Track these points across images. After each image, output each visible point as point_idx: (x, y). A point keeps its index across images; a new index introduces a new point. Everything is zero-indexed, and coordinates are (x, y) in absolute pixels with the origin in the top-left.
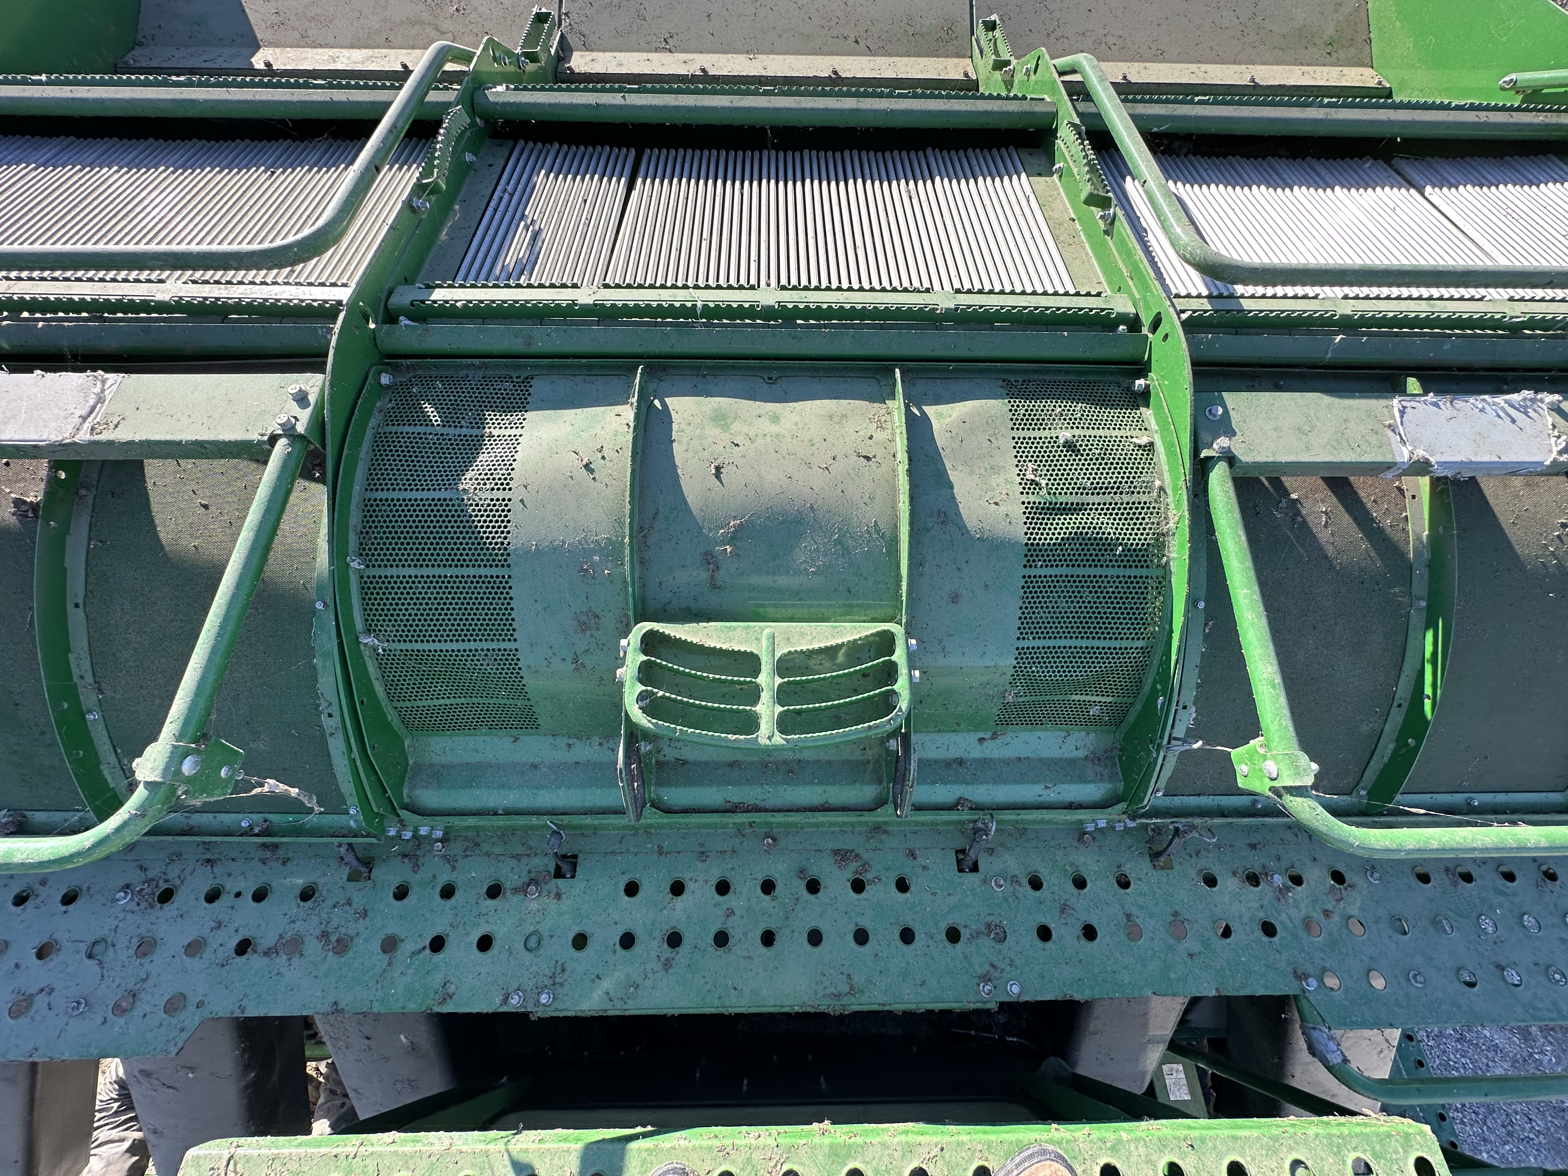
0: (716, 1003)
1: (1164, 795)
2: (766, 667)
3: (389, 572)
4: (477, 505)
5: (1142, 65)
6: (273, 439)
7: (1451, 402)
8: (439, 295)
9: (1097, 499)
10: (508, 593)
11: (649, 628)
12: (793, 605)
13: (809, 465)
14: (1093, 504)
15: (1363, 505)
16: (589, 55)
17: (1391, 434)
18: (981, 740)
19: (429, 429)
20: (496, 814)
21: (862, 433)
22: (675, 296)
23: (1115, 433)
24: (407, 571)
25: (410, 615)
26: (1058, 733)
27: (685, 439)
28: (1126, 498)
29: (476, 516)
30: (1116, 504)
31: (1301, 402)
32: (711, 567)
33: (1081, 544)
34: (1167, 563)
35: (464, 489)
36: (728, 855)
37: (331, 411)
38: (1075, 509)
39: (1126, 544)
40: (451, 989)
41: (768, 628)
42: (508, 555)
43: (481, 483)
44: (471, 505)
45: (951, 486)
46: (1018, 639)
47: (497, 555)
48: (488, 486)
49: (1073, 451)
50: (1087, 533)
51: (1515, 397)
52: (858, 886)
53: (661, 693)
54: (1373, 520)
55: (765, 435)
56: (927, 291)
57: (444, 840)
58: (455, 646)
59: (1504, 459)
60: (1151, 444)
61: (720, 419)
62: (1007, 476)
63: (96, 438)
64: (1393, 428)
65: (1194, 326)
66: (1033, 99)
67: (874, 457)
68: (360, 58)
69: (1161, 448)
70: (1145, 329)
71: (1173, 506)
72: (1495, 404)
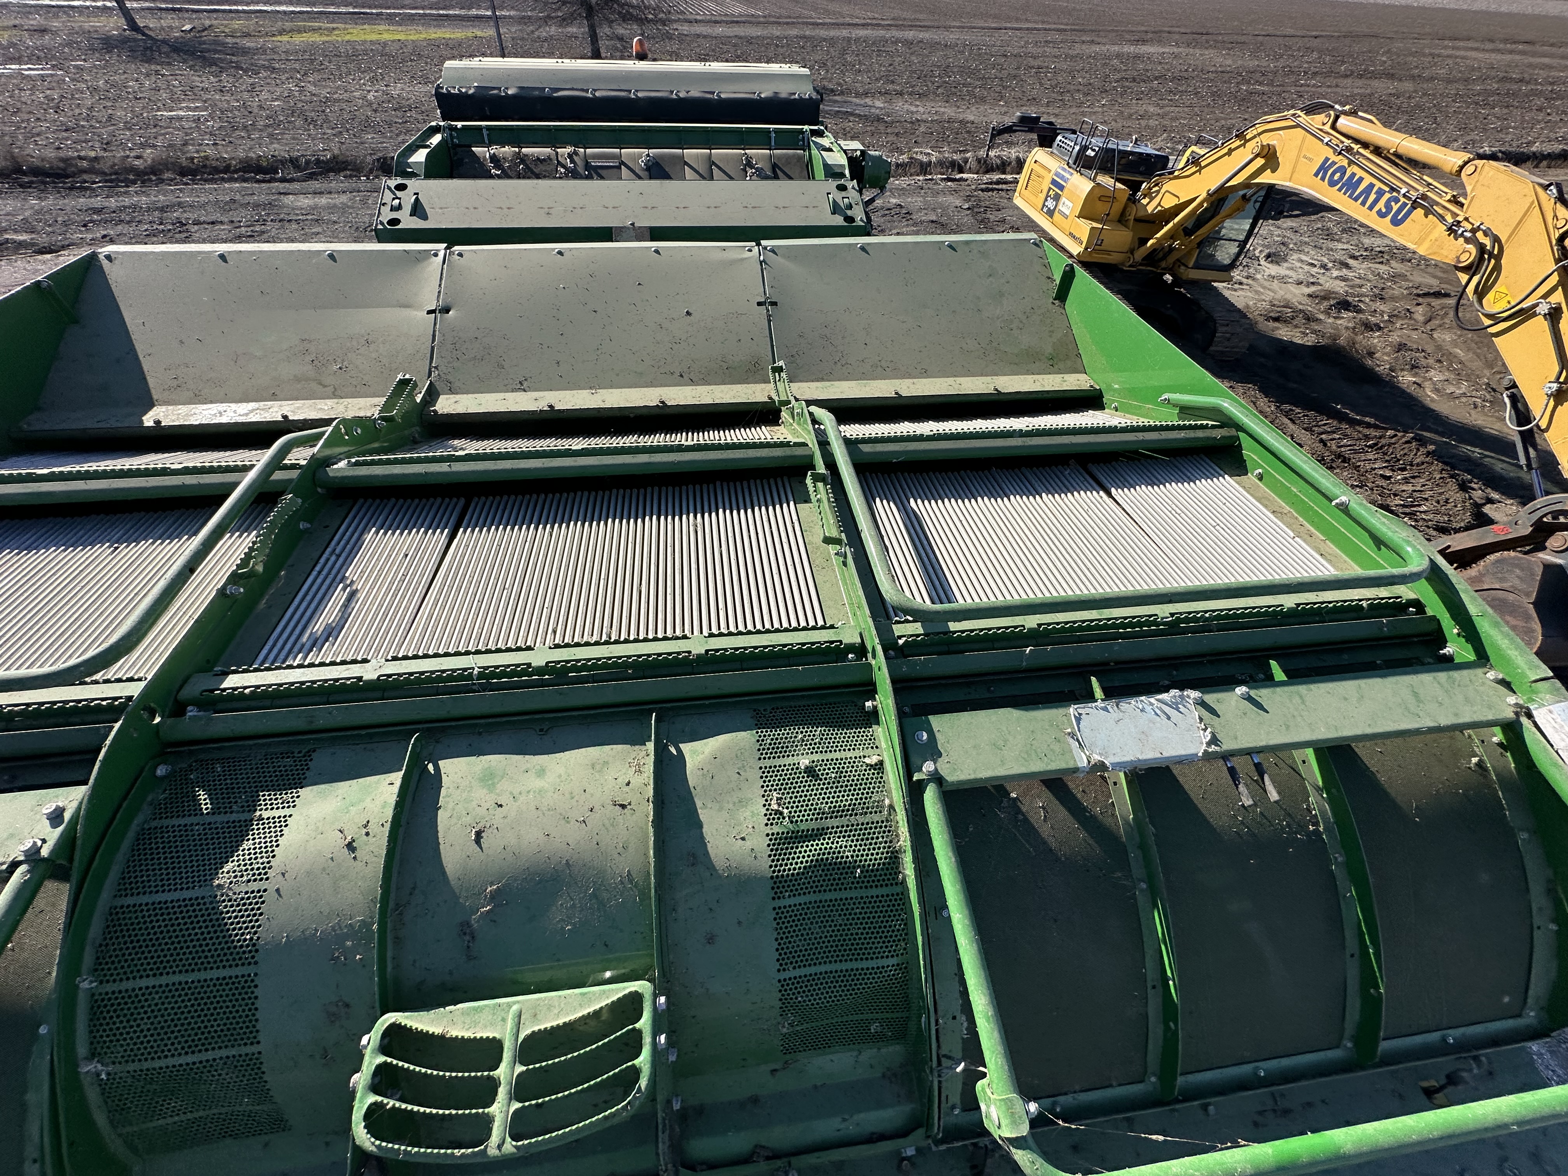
1: (963, 1110)
2: (507, 1055)
3: (124, 985)
4: (230, 900)
5: (911, 381)
6: (15, 865)
7: (1118, 706)
8: (232, 681)
9: (835, 822)
10: (253, 993)
11: (392, 1020)
13: (567, 819)
14: (833, 828)
15: (1074, 796)
16: (453, 398)
17: (1071, 741)
18: (774, 1072)
19: (197, 819)
21: (620, 780)
22: (455, 664)
23: (849, 754)
24: (144, 983)
26: (850, 1054)
27: (451, 805)
28: (861, 819)
29: (228, 912)
30: (853, 825)
31: (994, 718)
32: (467, 938)
33: (823, 870)
35: (219, 885)
37: (85, 826)
38: (816, 835)
39: (864, 865)
41: (516, 1003)
42: (257, 951)
43: (237, 875)
44: (224, 901)
45: (700, 825)
46: (779, 970)
47: (244, 952)
48: (245, 878)
49: (813, 776)
50: (827, 859)
51: (1164, 696)
53: (391, 1104)
54: (1085, 809)
55: (529, 792)
59: (1166, 754)
60: (881, 763)
61: (488, 779)
62: (754, 808)
64: (1072, 735)
65: (913, 647)
66: (796, 444)
67: (630, 804)
68: (246, 411)
69: (889, 766)
70: (870, 655)
71: (901, 823)
72: (1151, 704)
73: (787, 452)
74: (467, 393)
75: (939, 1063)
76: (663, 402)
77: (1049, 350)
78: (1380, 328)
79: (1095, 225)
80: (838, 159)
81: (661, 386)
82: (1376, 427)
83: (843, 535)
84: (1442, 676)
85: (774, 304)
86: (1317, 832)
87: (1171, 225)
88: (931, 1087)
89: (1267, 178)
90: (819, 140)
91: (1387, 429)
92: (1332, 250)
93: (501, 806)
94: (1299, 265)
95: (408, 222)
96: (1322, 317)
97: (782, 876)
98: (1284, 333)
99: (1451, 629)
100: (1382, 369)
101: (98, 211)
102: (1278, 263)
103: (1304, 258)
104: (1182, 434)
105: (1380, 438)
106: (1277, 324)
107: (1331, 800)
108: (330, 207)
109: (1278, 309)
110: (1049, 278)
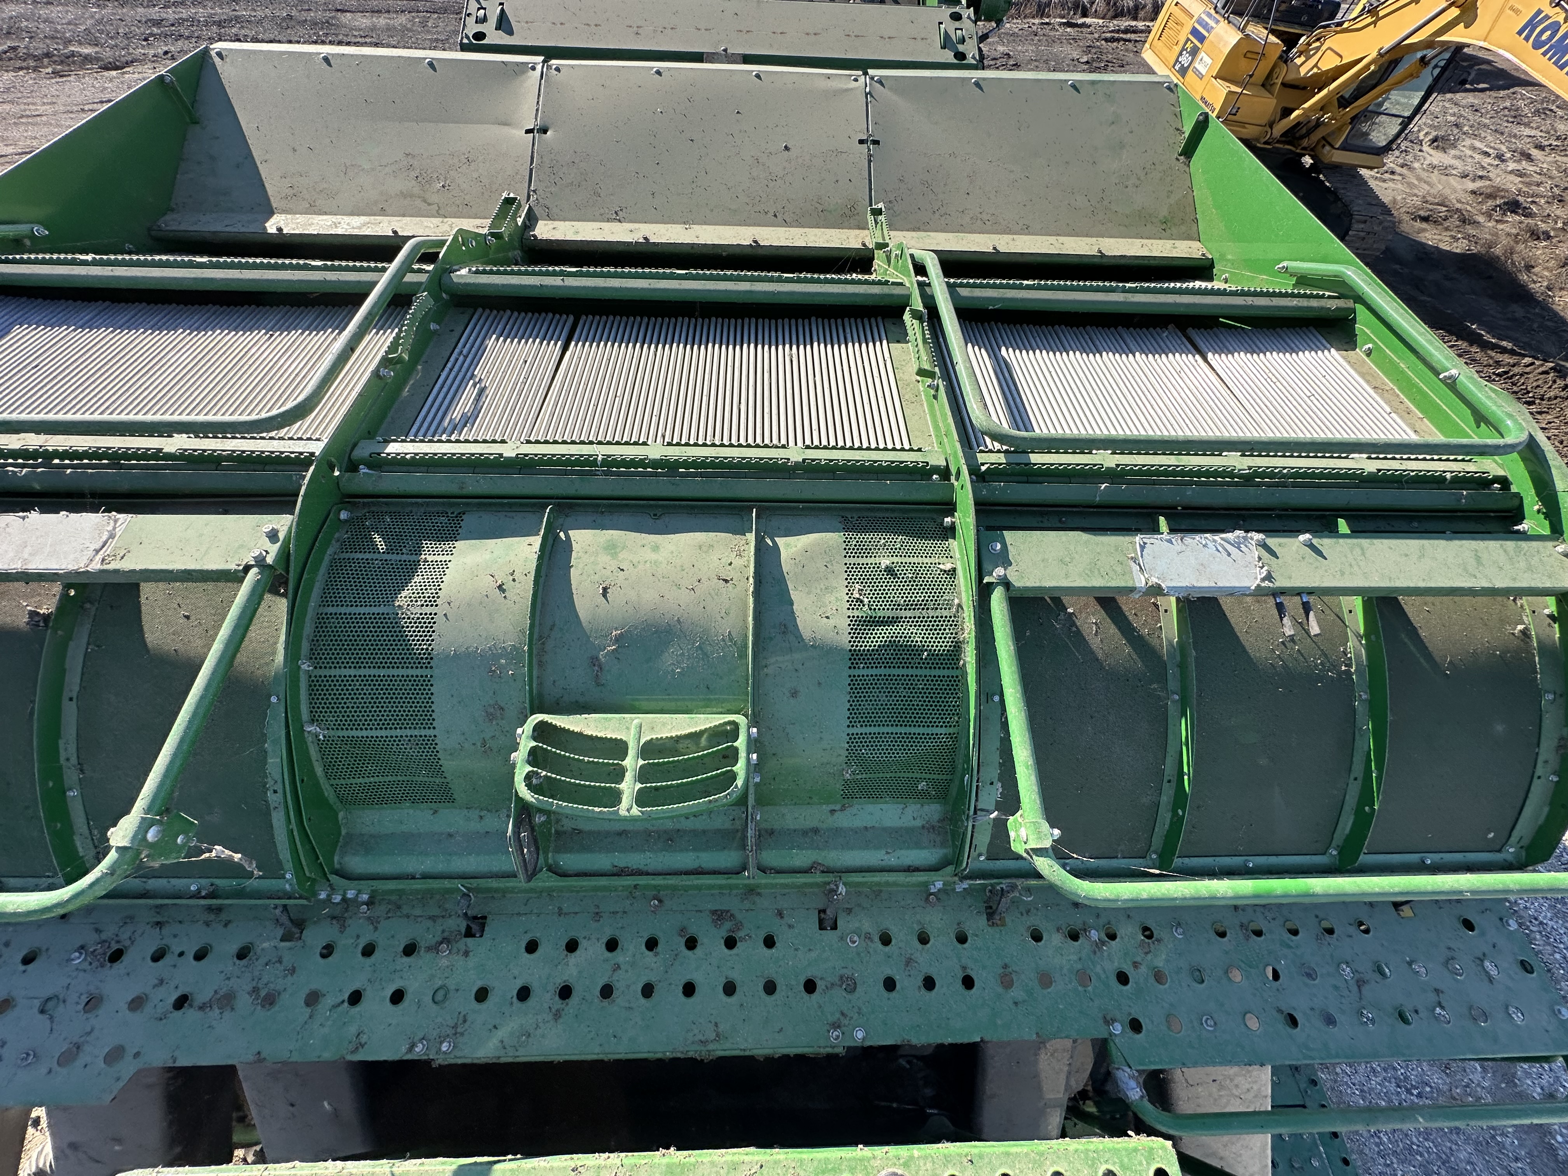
0: (597, 1050)
1: (988, 859)
2: (632, 752)
3: (333, 672)
4: (409, 618)
5: (1011, 237)
6: (247, 568)
7: (1182, 540)
8: (393, 448)
9: (909, 614)
10: (429, 690)
11: (540, 719)
12: (663, 700)
13: (678, 586)
14: (906, 618)
15: (1126, 618)
16: (551, 224)
17: (1133, 564)
18: (833, 812)
19: (376, 556)
20: (413, 878)
21: (723, 560)
22: (581, 451)
23: (925, 560)
24: (347, 672)
25: (348, 707)
26: (899, 805)
27: (581, 566)
28: (931, 613)
29: (408, 627)
30: (924, 617)
31: (1064, 539)
32: (596, 668)
33: (894, 650)
34: (964, 665)
35: (399, 606)
36: (619, 915)
37: (296, 545)
38: (891, 622)
39: (930, 650)
40: (364, 1038)
41: (637, 718)
42: (432, 658)
43: (413, 601)
44: (404, 618)
45: (791, 603)
46: (848, 726)
47: (422, 658)
48: (419, 603)
49: (892, 575)
50: (899, 641)
51: (1229, 536)
52: (730, 943)
53: (544, 773)
54: (1134, 629)
55: (646, 562)
56: (783, 447)
57: (369, 903)
58: (383, 733)
59: (1220, 584)
61: (611, 548)
62: (838, 595)
63: (105, 567)
64: (1134, 559)
65: (994, 473)
66: (894, 284)
67: (732, 580)
68: (358, 224)
69: (960, 572)
70: (953, 478)
71: (967, 620)
72: (1215, 541)
73: (885, 290)
74: (564, 220)
75: (975, 813)
76: (756, 242)
77: (1164, 212)
78: (1548, 237)
79: (1234, 89)
81: (754, 225)
82: (1512, 352)
83: (937, 369)
84: (1510, 545)
85: (875, 142)
86: (1348, 673)
87: (1325, 92)
88: (964, 834)
89: (1456, 36)
91: (1524, 356)
92: (1515, 136)
93: (622, 570)
94: (1469, 153)
95: (494, 37)
96: (1481, 219)
97: (859, 650)
98: (1431, 236)
99: (1532, 504)
100: (1538, 287)
101: (158, 23)
102: (1444, 150)
103: (1478, 144)
104: (1295, 302)
106: (1424, 225)
107: (1368, 648)
108: (389, 28)
109: (1431, 207)
110: (1178, 130)
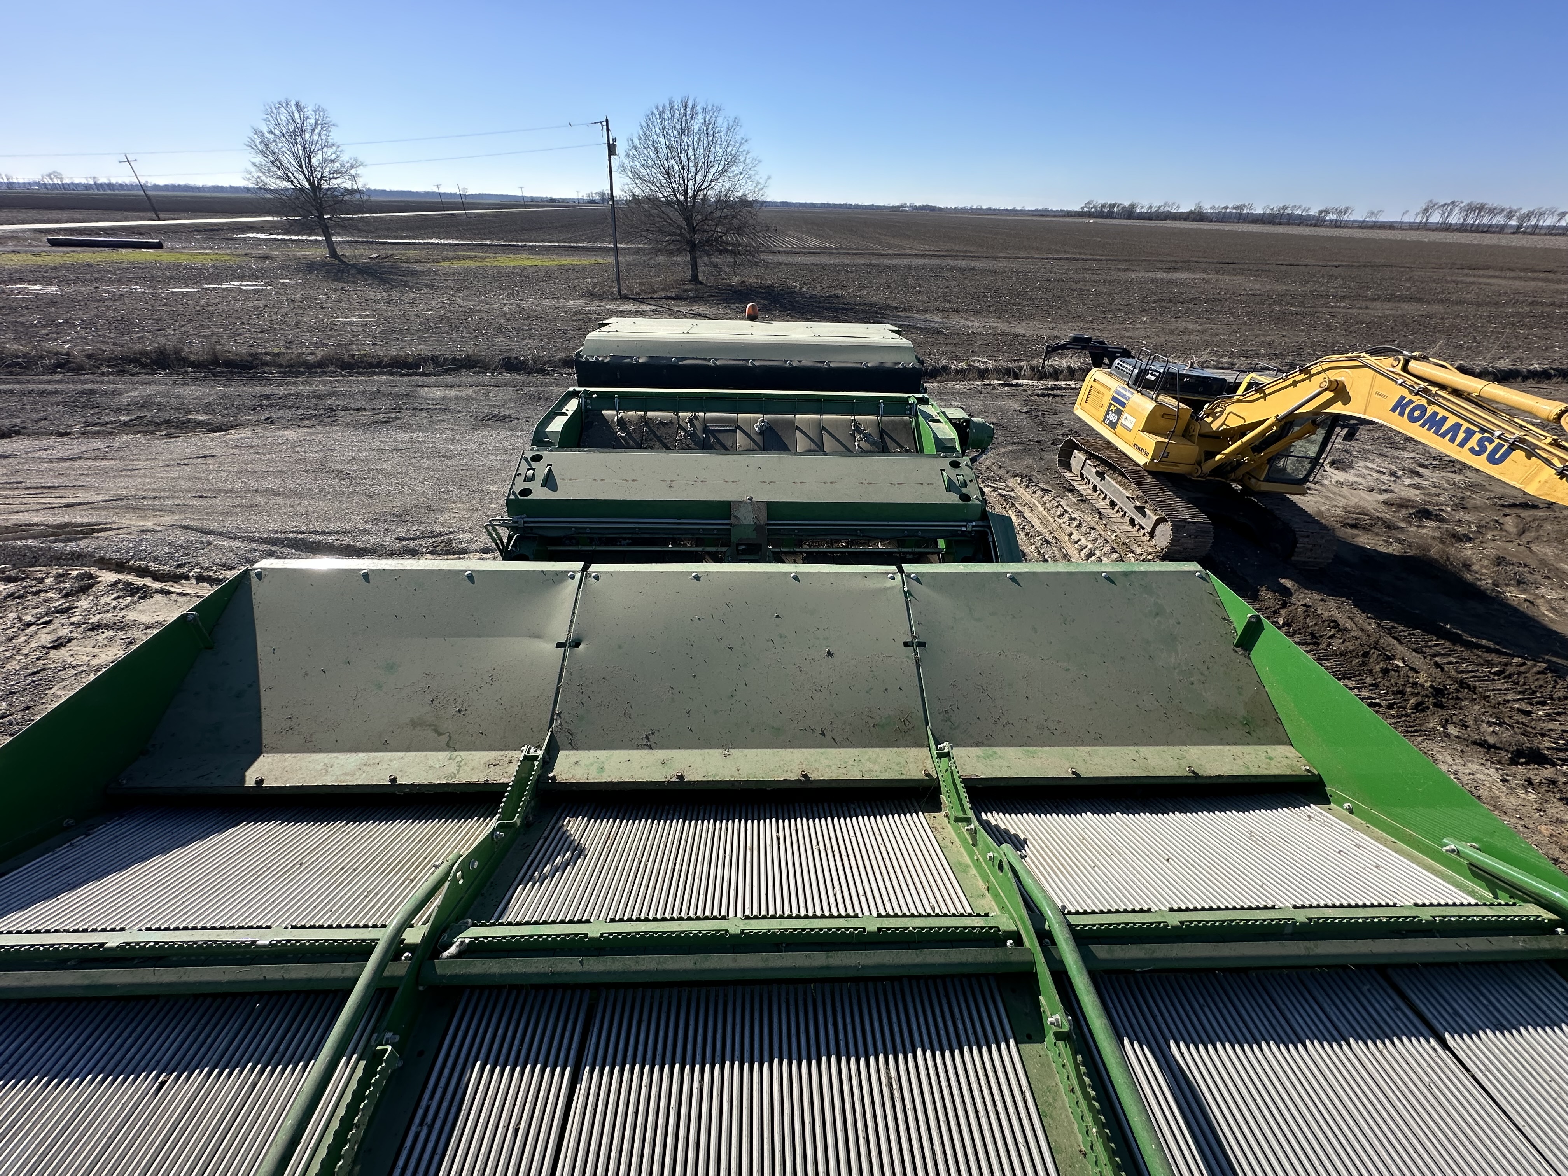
16: (572, 757)
74: (589, 748)
76: (805, 776)
77: (1242, 712)
78: (1470, 540)
79: (1160, 439)
80: (948, 432)
81: (801, 746)
82: (1499, 653)
85: (922, 645)
89: (1337, 408)
90: (924, 408)
91: (1513, 656)
92: (1398, 458)
94: (1367, 472)
96: (1403, 525)
98: (1365, 540)
100: (1485, 583)
102: (1344, 470)
103: (1370, 465)
105: (1506, 665)
106: (1355, 532)
108: (457, 398)
109: (1355, 516)
110: (1225, 619)
